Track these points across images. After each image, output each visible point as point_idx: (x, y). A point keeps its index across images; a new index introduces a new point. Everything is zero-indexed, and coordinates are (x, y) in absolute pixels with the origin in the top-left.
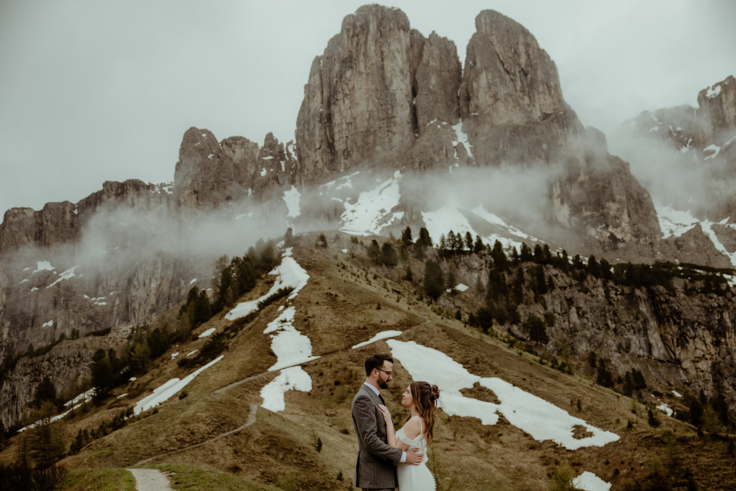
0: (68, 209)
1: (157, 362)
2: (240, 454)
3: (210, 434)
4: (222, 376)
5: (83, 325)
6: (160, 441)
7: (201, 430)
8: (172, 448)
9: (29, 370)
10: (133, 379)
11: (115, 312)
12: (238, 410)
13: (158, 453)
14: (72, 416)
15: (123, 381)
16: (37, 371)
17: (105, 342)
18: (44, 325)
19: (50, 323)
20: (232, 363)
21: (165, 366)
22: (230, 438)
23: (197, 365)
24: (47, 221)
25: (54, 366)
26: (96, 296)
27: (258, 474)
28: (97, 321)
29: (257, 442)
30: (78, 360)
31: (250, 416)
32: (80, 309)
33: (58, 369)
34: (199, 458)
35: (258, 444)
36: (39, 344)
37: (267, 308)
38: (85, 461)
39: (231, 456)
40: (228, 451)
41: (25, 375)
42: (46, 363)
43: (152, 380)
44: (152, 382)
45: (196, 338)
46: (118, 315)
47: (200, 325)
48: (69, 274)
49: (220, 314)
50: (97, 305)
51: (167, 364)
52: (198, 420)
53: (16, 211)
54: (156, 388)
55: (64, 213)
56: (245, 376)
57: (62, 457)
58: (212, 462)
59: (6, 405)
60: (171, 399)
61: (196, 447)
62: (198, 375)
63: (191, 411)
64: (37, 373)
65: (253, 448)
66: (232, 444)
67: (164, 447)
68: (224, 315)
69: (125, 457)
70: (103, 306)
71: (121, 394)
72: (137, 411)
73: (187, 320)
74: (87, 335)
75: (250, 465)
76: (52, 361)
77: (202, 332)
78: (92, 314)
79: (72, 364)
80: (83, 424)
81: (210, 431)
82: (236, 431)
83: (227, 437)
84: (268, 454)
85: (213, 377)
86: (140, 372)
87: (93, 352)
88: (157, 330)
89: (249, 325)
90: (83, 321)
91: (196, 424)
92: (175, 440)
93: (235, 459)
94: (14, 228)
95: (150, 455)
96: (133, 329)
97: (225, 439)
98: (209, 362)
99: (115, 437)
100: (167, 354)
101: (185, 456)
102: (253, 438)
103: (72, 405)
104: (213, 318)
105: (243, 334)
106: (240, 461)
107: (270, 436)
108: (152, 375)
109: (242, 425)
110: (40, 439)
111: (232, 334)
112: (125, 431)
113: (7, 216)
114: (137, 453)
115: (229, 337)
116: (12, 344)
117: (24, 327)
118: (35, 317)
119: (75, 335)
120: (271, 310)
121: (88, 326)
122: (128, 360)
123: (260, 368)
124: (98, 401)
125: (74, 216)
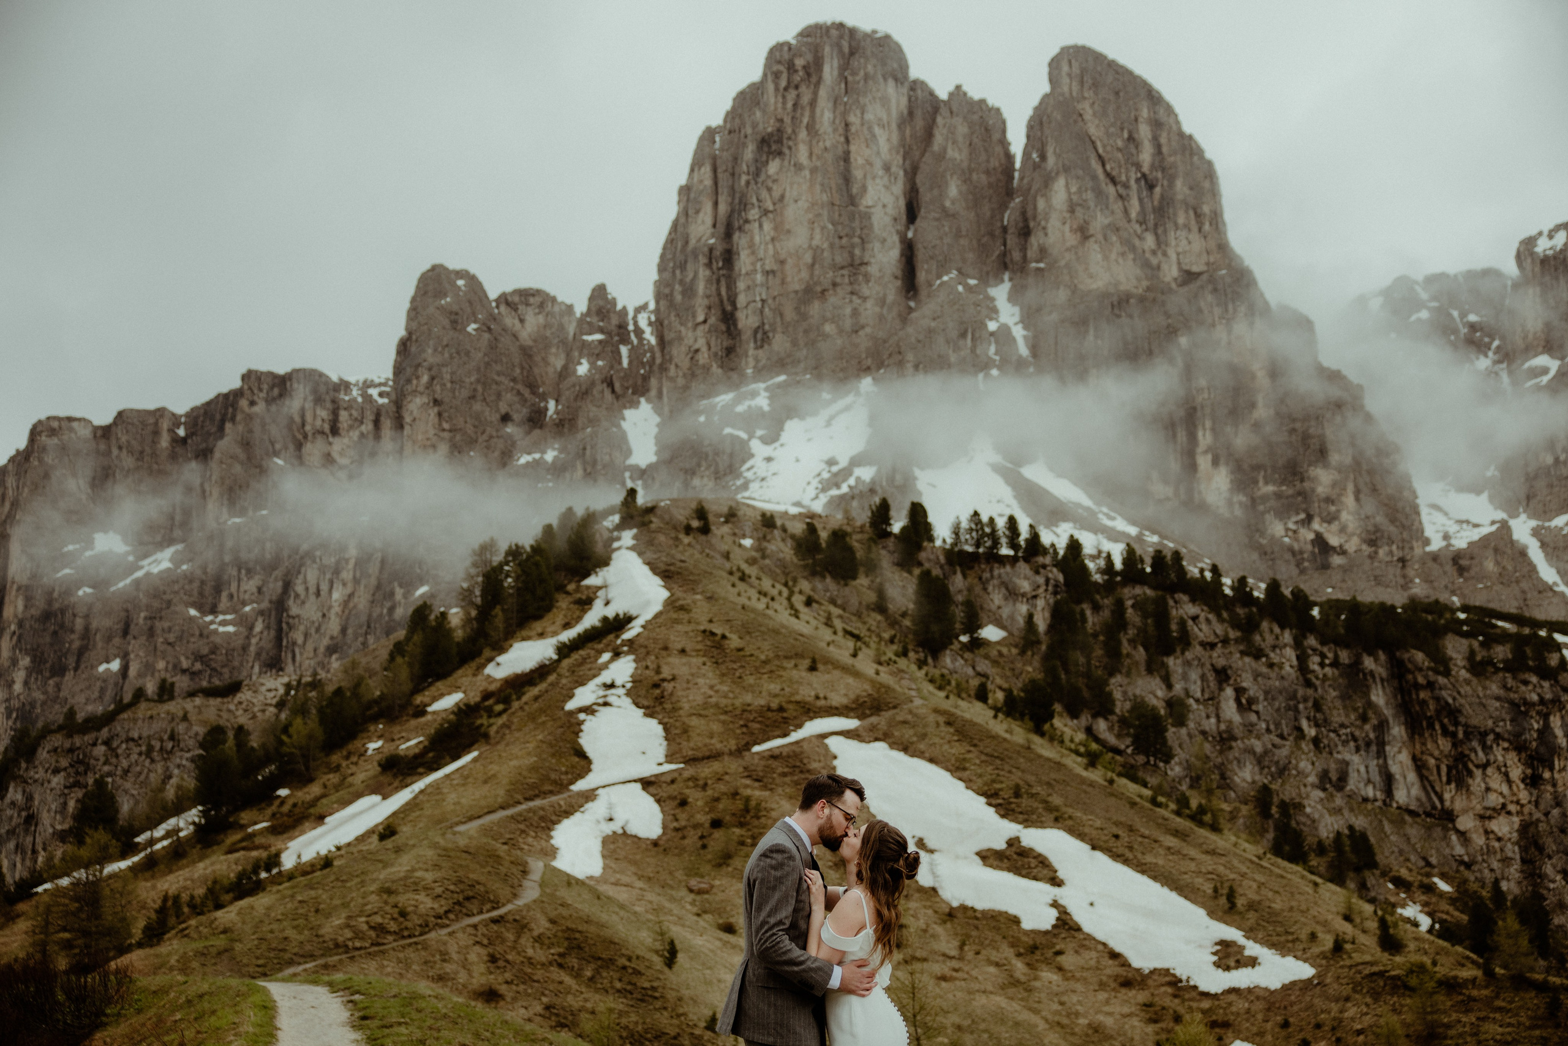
0: (165, 425)
1: (335, 758)
2: (501, 963)
3: (441, 919)
4: (472, 796)
5: (184, 671)
6: (332, 926)
7: (422, 909)
8: (358, 944)
9: (64, 763)
10: (283, 792)
11: (253, 649)
12: (503, 870)
13: (327, 952)
14: (150, 865)
15: (262, 796)
16: (81, 764)
17: (229, 711)
18: (102, 668)
19: (115, 665)
20: (494, 768)
21: (354, 768)
22: (482, 929)
23: (421, 770)
24: (120, 448)
25: (117, 756)
26: (214, 611)
27: (539, 1009)
28: (214, 665)
29: (538, 939)
30: (170, 745)
31: (526, 883)
32: (180, 638)
33: (125, 763)
34: (415, 967)
35: (542, 944)
36: (89, 707)
37: (576, 656)
38: (173, 961)
39: (482, 968)
40: (478, 955)
41: (56, 771)
42: (101, 749)
44: (324, 801)
45: (421, 712)
46: (258, 655)
47: (430, 684)
48: (159, 562)
49: (474, 665)
50: (216, 632)
51: (356, 764)
52: (416, 887)
53: (55, 424)
54: (331, 814)
55: (156, 433)
56: (519, 797)
57: (124, 950)
58: (441, 978)
59: (11, 832)
60: (361, 839)
61: (410, 945)
62: (422, 792)
63: (402, 866)
64: (81, 769)
65: (530, 952)
66: (485, 942)
67: (341, 939)
68: (484, 666)
69: (257, 958)
70: (229, 633)
71: (256, 823)
72: (288, 861)
73: (404, 674)
74: (192, 694)
75: (522, 987)
76: (115, 744)
77: (435, 699)
78: (205, 651)
79: (155, 755)
80: (172, 883)
81: (442, 911)
82: (495, 914)
83: (475, 926)
84: (561, 966)
85: (452, 797)
86: (300, 778)
87: (201, 730)
88: (339, 692)
89: (535, 691)
90: (185, 664)
91: (412, 896)
92: (365, 927)
93: (491, 973)
94: (50, 460)
95: (312, 957)
96: (288, 687)
97: (471, 930)
98: (447, 764)
99: (239, 913)
100: (357, 744)
101: (385, 963)
102: (531, 930)
103: (152, 842)
104: (460, 672)
105: (521, 708)
106: (500, 979)
107: (568, 929)
108: (325, 786)
109: (509, 901)
110: (80, 910)
111: (499, 707)
112: (260, 902)
113: (35, 433)
114: (284, 950)
115: (490, 713)
116: (33, 705)
117: (59, 671)
118: (81, 653)
119: (166, 692)
120: (584, 661)
121: (194, 675)
122: (274, 752)
123: (555, 782)
124: (207, 835)
125: (176, 440)
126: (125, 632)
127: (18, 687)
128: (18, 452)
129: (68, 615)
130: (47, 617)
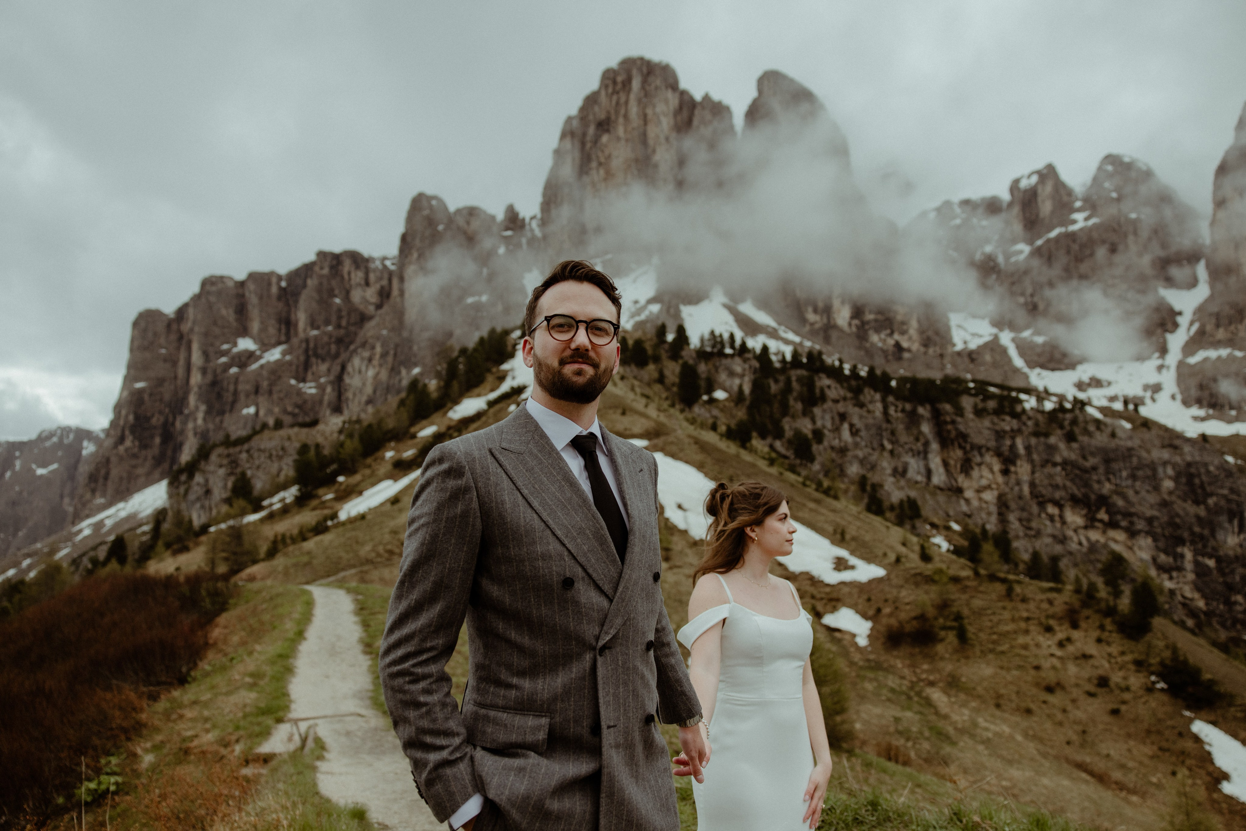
0: (274, 280)
1: (369, 461)
5: (290, 414)
6: (365, 551)
8: (379, 560)
9: (225, 461)
10: (341, 479)
11: (325, 402)
13: (362, 564)
14: (271, 516)
15: (330, 481)
16: (234, 463)
17: (312, 435)
18: (245, 411)
19: (252, 410)
21: (378, 466)
24: (250, 293)
25: (253, 458)
26: (304, 380)
28: (306, 410)
30: (281, 453)
32: (286, 396)
33: (257, 462)
36: (237, 431)
37: (497, 407)
38: (280, 568)
41: (221, 466)
42: (244, 456)
43: (362, 481)
44: (363, 483)
45: (414, 436)
46: (329, 405)
47: (419, 422)
48: (273, 354)
49: (442, 411)
50: (305, 393)
51: (379, 464)
53: (214, 279)
54: (366, 489)
55: (269, 284)
57: (255, 562)
59: (198, 499)
60: (382, 504)
64: (234, 465)
67: (369, 558)
68: (447, 412)
70: (312, 394)
71: (326, 495)
72: (343, 516)
73: (405, 416)
74: (292, 426)
76: (252, 452)
77: (421, 429)
78: (300, 402)
79: (274, 458)
80: (282, 526)
86: (350, 471)
87: (297, 445)
88: (370, 426)
90: (290, 409)
94: (213, 299)
95: (353, 566)
96: (344, 422)
99: (315, 544)
100: (379, 454)
103: (271, 505)
104: (435, 415)
108: (363, 476)
110: (231, 541)
112: (327, 538)
113: (204, 284)
114: (338, 563)
116: (208, 431)
117: (222, 413)
118: (234, 402)
119: (279, 425)
120: (500, 411)
121: (294, 415)
122: (336, 458)
124: (301, 501)
125: (281, 289)
126: (257, 392)
127: (200, 421)
128: (196, 295)
129: (225, 384)
130: (214, 383)
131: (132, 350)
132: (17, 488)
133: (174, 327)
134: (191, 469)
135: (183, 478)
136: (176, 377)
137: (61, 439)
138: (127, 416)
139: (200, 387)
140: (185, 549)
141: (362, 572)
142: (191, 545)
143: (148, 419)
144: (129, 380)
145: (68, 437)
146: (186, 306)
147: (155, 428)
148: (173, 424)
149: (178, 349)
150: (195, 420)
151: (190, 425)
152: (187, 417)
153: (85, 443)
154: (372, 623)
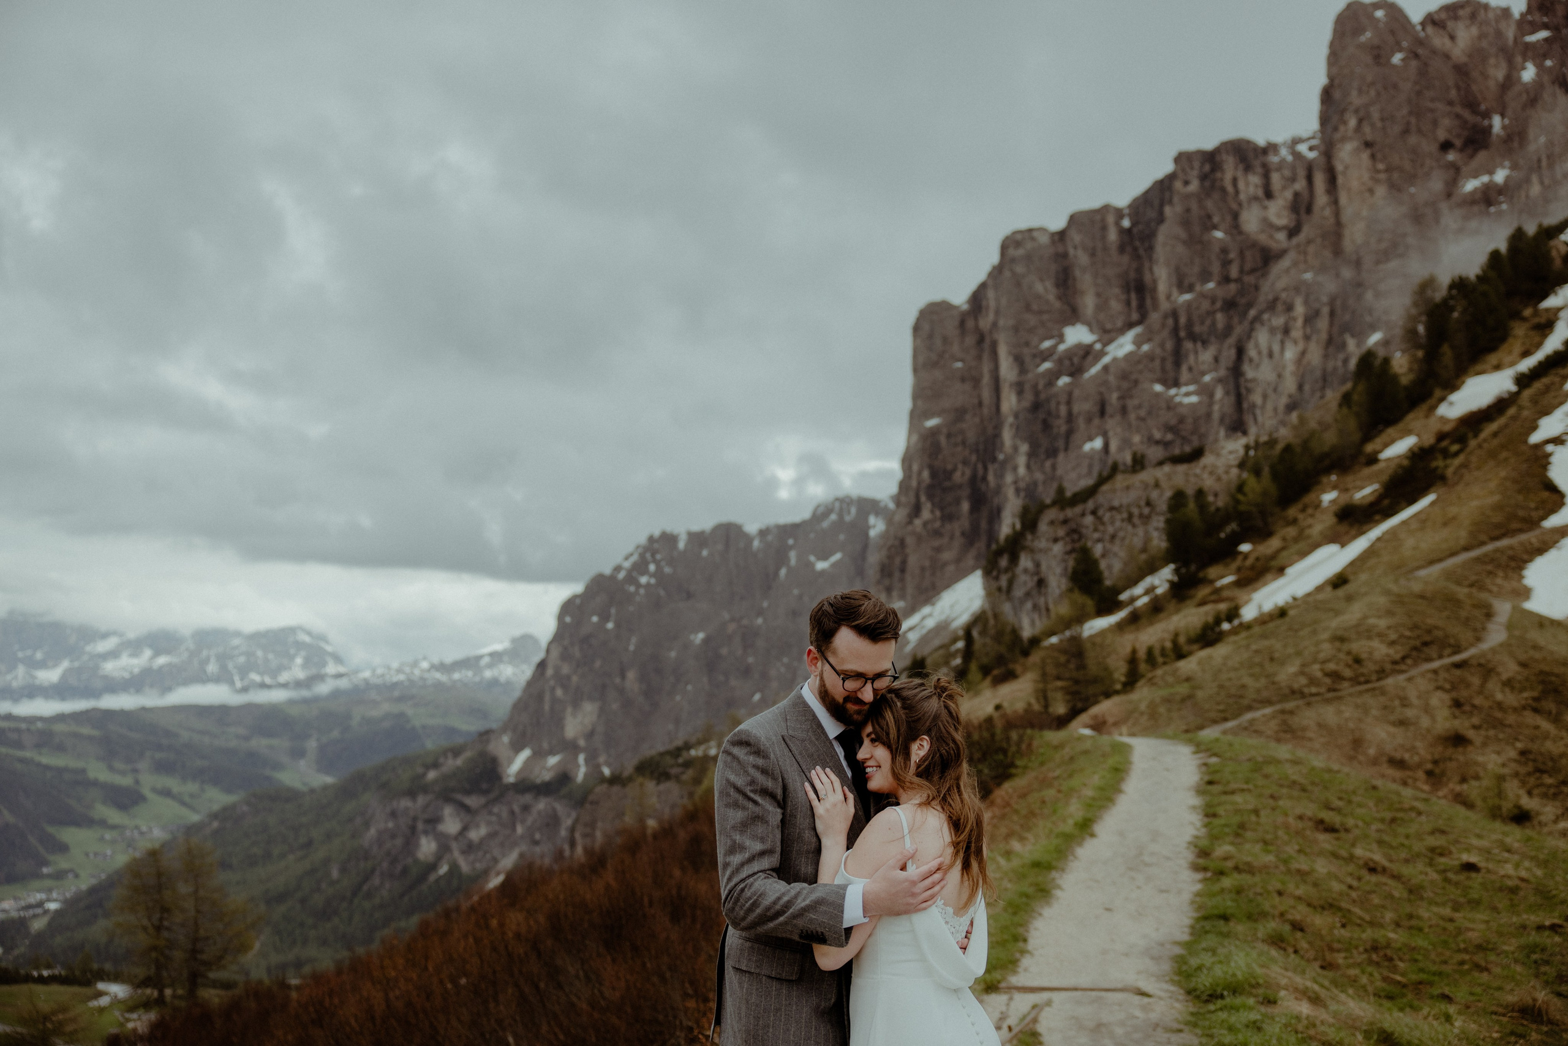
0: (1111, 219)
1: (1292, 512)
2: (1467, 708)
3: (1397, 665)
4: (1433, 539)
5: (1157, 442)
6: (1287, 673)
7: (1377, 655)
8: (1314, 690)
9: (1061, 532)
10: (1245, 547)
11: (1216, 416)
12: (1463, 614)
13: (1284, 698)
14: (1135, 619)
15: (1226, 552)
16: (1075, 533)
17: (1196, 476)
18: (1087, 447)
19: (1098, 443)
20: (1453, 510)
21: (1310, 521)
22: (1443, 675)
23: (1377, 517)
24: (1075, 248)
25: (1103, 524)
26: (1176, 384)
27: (1513, 754)
28: (1184, 433)
29: (1508, 684)
30: (1146, 511)
31: (1491, 626)
32: (1150, 413)
33: (1110, 530)
34: (1374, 712)
35: (1512, 688)
36: (1076, 481)
37: (1538, 385)
38: (1143, 706)
39: (1446, 712)
40: (1439, 701)
41: (1056, 540)
42: (1089, 520)
43: (1283, 548)
44: (1284, 554)
45: (1373, 460)
46: (1222, 420)
47: (1381, 432)
48: (1121, 346)
49: (1424, 407)
50: (1180, 404)
51: (1312, 516)
52: (1369, 633)
53: (1019, 237)
54: (1291, 565)
55: (1104, 228)
56: (1483, 537)
57: (1108, 695)
58: (1402, 723)
59: (1028, 595)
60: (1319, 589)
61: (1367, 691)
62: (1379, 539)
63: (1353, 614)
64: (1076, 536)
65: (1499, 697)
66: (1448, 686)
67: (1296, 686)
68: (1434, 407)
69: (1218, 704)
70: (1192, 405)
71: (1222, 577)
72: (1248, 613)
73: (1352, 424)
74: (1161, 463)
75: (1492, 733)
76: (1100, 513)
77: (1386, 445)
78: (1173, 422)
79: (1136, 520)
80: (1153, 635)
81: (1398, 657)
82: (1457, 658)
83: (1435, 672)
84: (1536, 710)
85: (1410, 542)
86: (1259, 532)
87: (1168, 494)
88: (1288, 448)
89: (1493, 426)
90: (1157, 435)
91: (1364, 642)
92: (1319, 674)
93: (1455, 717)
94: (1020, 269)
95: (1268, 702)
96: (1247, 448)
97: (1430, 675)
98: (1402, 509)
99: (1200, 663)
100: (1309, 498)
101: (1343, 708)
102: (1498, 674)
103: (1133, 600)
104: (1410, 416)
105: (1480, 446)
106: (1467, 724)
107: (1541, 672)
108: (1284, 539)
109: (1472, 645)
110: (1068, 661)
111: (1455, 448)
112: (1219, 652)
113: (1004, 247)
114: (1241, 697)
115: (1446, 454)
116: (1035, 484)
117: (1052, 453)
118: (1070, 433)
119: (1139, 463)
120: (1547, 389)
121: (1166, 444)
122: (1233, 513)
123: (1524, 520)
124: (1181, 590)
125: (1123, 232)
126: (1102, 413)
127: (1022, 470)
128: (994, 268)
129: (1053, 405)
130: (1036, 407)
131: (915, 370)
132: (796, 592)
133: (970, 324)
134: (1014, 546)
135: (1004, 562)
136: (980, 404)
137: (841, 515)
138: (920, 473)
139: (1016, 416)
140: (1009, 676)
141: (1283, 712)
142: (1018, 668)
143: (949, 475)
144: (916, 416)
145: (849, 513)
146: (983, 286)
147: (960, 486)
148: (984, 479)
149: (979, 358)
150: (1015, 469)
151: (1009, 478)
152: (1003, 464)
153: (872, 520)
154: (1220, 811)
